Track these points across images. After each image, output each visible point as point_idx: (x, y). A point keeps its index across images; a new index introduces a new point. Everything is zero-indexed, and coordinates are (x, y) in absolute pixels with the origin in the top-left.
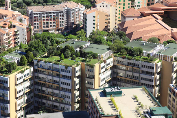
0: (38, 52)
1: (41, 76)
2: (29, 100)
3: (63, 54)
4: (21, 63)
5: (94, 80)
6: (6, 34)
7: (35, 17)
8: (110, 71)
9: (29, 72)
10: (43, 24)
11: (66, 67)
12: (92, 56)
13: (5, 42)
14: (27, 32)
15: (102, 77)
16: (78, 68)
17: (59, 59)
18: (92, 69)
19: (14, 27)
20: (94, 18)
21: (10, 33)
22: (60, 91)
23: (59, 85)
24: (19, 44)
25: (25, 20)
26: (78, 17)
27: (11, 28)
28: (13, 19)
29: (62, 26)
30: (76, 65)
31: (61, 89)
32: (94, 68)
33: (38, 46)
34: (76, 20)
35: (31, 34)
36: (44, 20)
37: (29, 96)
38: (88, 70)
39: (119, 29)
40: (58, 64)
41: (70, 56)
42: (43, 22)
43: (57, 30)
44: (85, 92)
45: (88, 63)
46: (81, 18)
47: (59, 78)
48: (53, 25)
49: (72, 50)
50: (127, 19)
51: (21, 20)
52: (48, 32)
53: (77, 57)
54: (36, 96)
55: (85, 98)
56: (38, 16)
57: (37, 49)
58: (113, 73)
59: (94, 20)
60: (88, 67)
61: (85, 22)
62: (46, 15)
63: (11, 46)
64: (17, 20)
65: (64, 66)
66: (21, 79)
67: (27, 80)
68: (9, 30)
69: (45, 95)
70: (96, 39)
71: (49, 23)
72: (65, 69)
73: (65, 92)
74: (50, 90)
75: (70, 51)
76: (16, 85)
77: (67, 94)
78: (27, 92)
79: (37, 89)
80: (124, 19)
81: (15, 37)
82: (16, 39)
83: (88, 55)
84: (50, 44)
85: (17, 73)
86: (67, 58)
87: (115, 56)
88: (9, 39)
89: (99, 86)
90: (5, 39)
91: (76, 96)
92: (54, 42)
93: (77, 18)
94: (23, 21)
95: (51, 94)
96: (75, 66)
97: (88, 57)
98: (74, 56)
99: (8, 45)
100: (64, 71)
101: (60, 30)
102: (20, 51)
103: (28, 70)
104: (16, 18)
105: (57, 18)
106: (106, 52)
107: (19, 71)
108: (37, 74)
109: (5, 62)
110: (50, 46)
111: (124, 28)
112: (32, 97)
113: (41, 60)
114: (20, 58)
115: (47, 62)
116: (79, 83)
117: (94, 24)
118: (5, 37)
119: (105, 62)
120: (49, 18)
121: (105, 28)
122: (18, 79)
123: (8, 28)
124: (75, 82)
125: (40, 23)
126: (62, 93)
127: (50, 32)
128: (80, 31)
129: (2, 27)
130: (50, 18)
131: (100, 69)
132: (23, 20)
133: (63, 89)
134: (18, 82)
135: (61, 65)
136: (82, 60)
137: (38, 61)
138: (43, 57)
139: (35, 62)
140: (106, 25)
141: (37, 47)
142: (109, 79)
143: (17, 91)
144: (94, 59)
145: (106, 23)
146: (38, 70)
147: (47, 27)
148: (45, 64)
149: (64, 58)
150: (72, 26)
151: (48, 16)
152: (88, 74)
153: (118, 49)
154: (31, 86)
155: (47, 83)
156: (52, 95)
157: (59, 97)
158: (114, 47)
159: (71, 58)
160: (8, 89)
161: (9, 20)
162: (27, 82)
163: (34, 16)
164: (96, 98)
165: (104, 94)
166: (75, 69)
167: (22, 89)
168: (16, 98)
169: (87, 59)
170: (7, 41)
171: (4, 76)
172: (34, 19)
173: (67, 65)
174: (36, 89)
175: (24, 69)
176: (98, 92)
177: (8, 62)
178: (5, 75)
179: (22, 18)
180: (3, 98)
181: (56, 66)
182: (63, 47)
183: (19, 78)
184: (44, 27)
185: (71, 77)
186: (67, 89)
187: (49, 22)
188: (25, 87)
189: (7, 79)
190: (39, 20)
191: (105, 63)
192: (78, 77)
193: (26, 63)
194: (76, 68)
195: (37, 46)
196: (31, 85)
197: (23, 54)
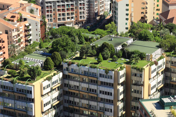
0: (67, 52)
1: (72, 83)
2: (58, 114)
3: (102, 54)
4: (46, 67)
5: (143, 87)
6: (15, 30)
7: (47, 7)
8: (162, 75)
9: (57, 79)
10: (58, 15)
11: (107, 71)
12: (139, 57)
13: (14, 40)
14: (41, 26)
15: (153, 83)
16: (122, 73)
17: (96, 62)
18: (141, 73)
19: (25, 20)
20: (127, 7)
21: (20, 28)
22: (98, 103)
23: (97, 95)
24: (32, 42)
25: (37, 11)
26: (103, 6)
27: (21, 21)
28: (22, 10)
29: (82, 18)
30: (119, 68)
31: (99, 100)
32: (143, 72)
33: (67, 45)
34: (100, 10)
35: (45, 29)
36: (59, 10)
37: (58, 110)
38: (136, 75)
39: (161, 20)
40: (95, 68)
41: (110, 56)
42: (58, 13)
43: (76, 24)
44: (130, 104)
45: (135, 66)
46: (106, 7)
47: (98, 85)
48: (71, 16)
49: (112, 49)
50: (171, 8)
51: (32, 11)
52: (65, 25)
53: (119, 57)
54: (66, 109)
55: (131, 111)
56: (52, 6)
57: (66, 48)
58: (166, 78)
59: (127, 10)
60: (135, 71)
61: (115, 12)
62: (61, 4)
63: (22, 46)
64: (27, 11)
65: (104, 69)
66: (48, 87)
67: (55, 89)
68: (18, 24)
69: (78, 108)
70: (141, 34)
71: (66, 15)
72: (105, 74)
73: (105, 104)
74: (85, 102)
75: (109, 50)
76: (42, 96)
77: (108, 106)
78: (56, 105)
79: (68, 101)
80: (166, 7)
81: (26, 33)
82: (28, 35)
83: (134, 55)
84: (79, 42)
85: (42, 80)
86: (106, 60)
87: (168, 56)
88: (19, 36)
89: (149, 95)
90: (14, 37)
91: (120, 108)
92: (84, 39)
93: (101, 7)
94: (35, 12)
95: (86, 106)
96: (117, 70)
97: (133, 57)
98: (115, 56)
99: (18, 44)
100: (103, 77)
101: (80, 24)
102: (42, 52)
103: (56, 76)
104: (25, 8)
105: (76, 8)
106: (156, 51)
107: (45, 78)
108: (67, 81)
109: (25, 66)
110: (78, 44)
111: (168, 19)
112: (61, 111)
113: (73, 63)
114: (43, 61)
115: (80, 65)
116: (124, 92)
117: (127, 15)
118: (15, 33)
119: (156, 63)
120: (66, 8)
121: (140, 19)
122: (44, 88)
123: (17, 21)
124: (118, 90)
125: (54, 14)
126: (101, 105)
127: (67, 25)
128: (109, 24)
129: (9, 20)
130: (68, 8)
131: (150, 72)
132: (34, 10)
133: (102, 100)
134: (45, 92)
135: (99, 69)
136: (126, 62)
137: (69, 64)
138: (74, 59)
139: (65, 66)
140: (142, 15)
141: (65, 46)
142: (161, 86)
143: (44, 104)
144: (141, 60)
145: (142, 13)
146: (69, 76)
147: (64, 19)
148: (77, 68)
149: (102, 59)
150: (95, 18)
151: (65, 5)
152: (134, 79)
153: (171, 46)
154: (60, 97)
155: (80, 92)
156: (88, 108)
157: (97, 111)
158: (167, 44)
159: (111, 59)
160: (33, 101)
161: (17, 12)
162: (55, 91)
163: (46, 5)
164: (151, 111)
165: (161, 105)
166: (118, 73)
167: (50, 101)
168: (43, 113)
169: (132, 60)
170: (17, 39)
171: (27, 84)
172: (46, 9)
173: (108, 68)
174: (65, 100)
175: (51, 75)
176: (153, 103)
177: (29, 66)
178: (29, 83)
179: (33, 9)
180: (26, 112)
181: (93, 71)
182: (99, 46)
183: (46, 86)
184: (59, 19)
185: (113, 85)
186: (107, 100)
187: (66, 12)
188: (53, 98)
189: (32, 88)
190: (53, 10)
191: (156, 65)
192: (122, 84)
193: (53, 67)
194: (120, 72)
195: (65, 44)
196: (60, 95)
197: (47, 56)
